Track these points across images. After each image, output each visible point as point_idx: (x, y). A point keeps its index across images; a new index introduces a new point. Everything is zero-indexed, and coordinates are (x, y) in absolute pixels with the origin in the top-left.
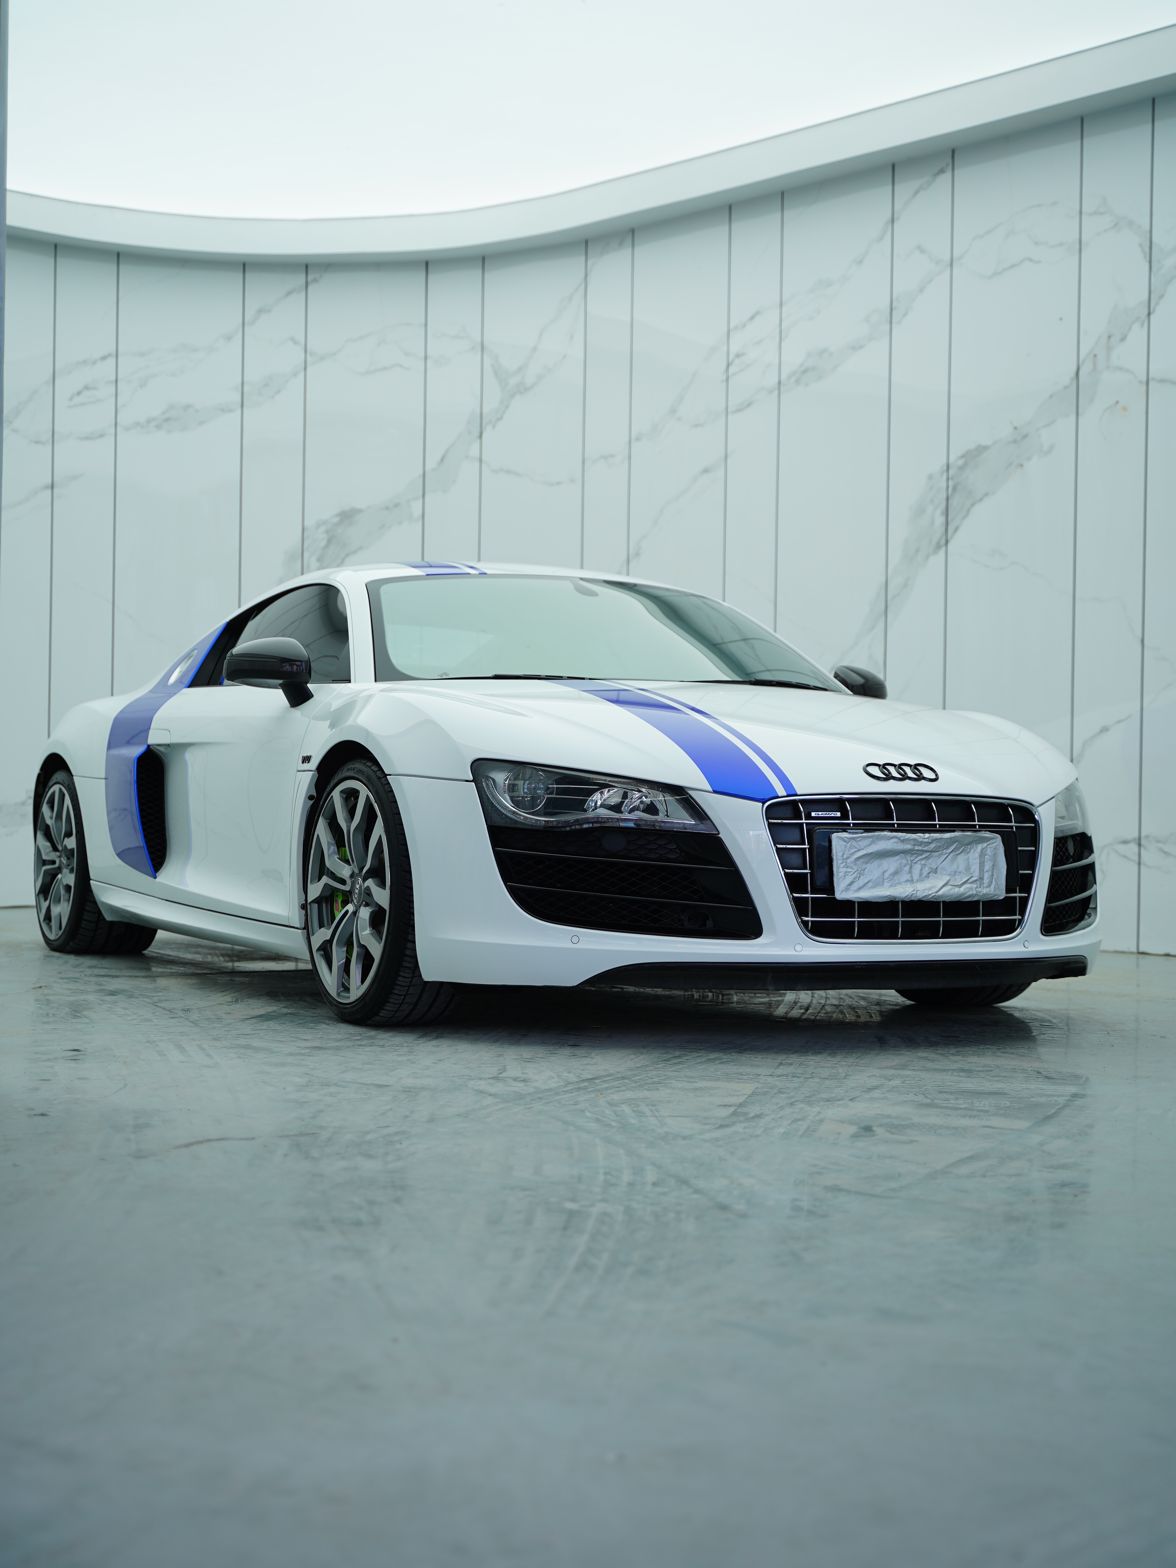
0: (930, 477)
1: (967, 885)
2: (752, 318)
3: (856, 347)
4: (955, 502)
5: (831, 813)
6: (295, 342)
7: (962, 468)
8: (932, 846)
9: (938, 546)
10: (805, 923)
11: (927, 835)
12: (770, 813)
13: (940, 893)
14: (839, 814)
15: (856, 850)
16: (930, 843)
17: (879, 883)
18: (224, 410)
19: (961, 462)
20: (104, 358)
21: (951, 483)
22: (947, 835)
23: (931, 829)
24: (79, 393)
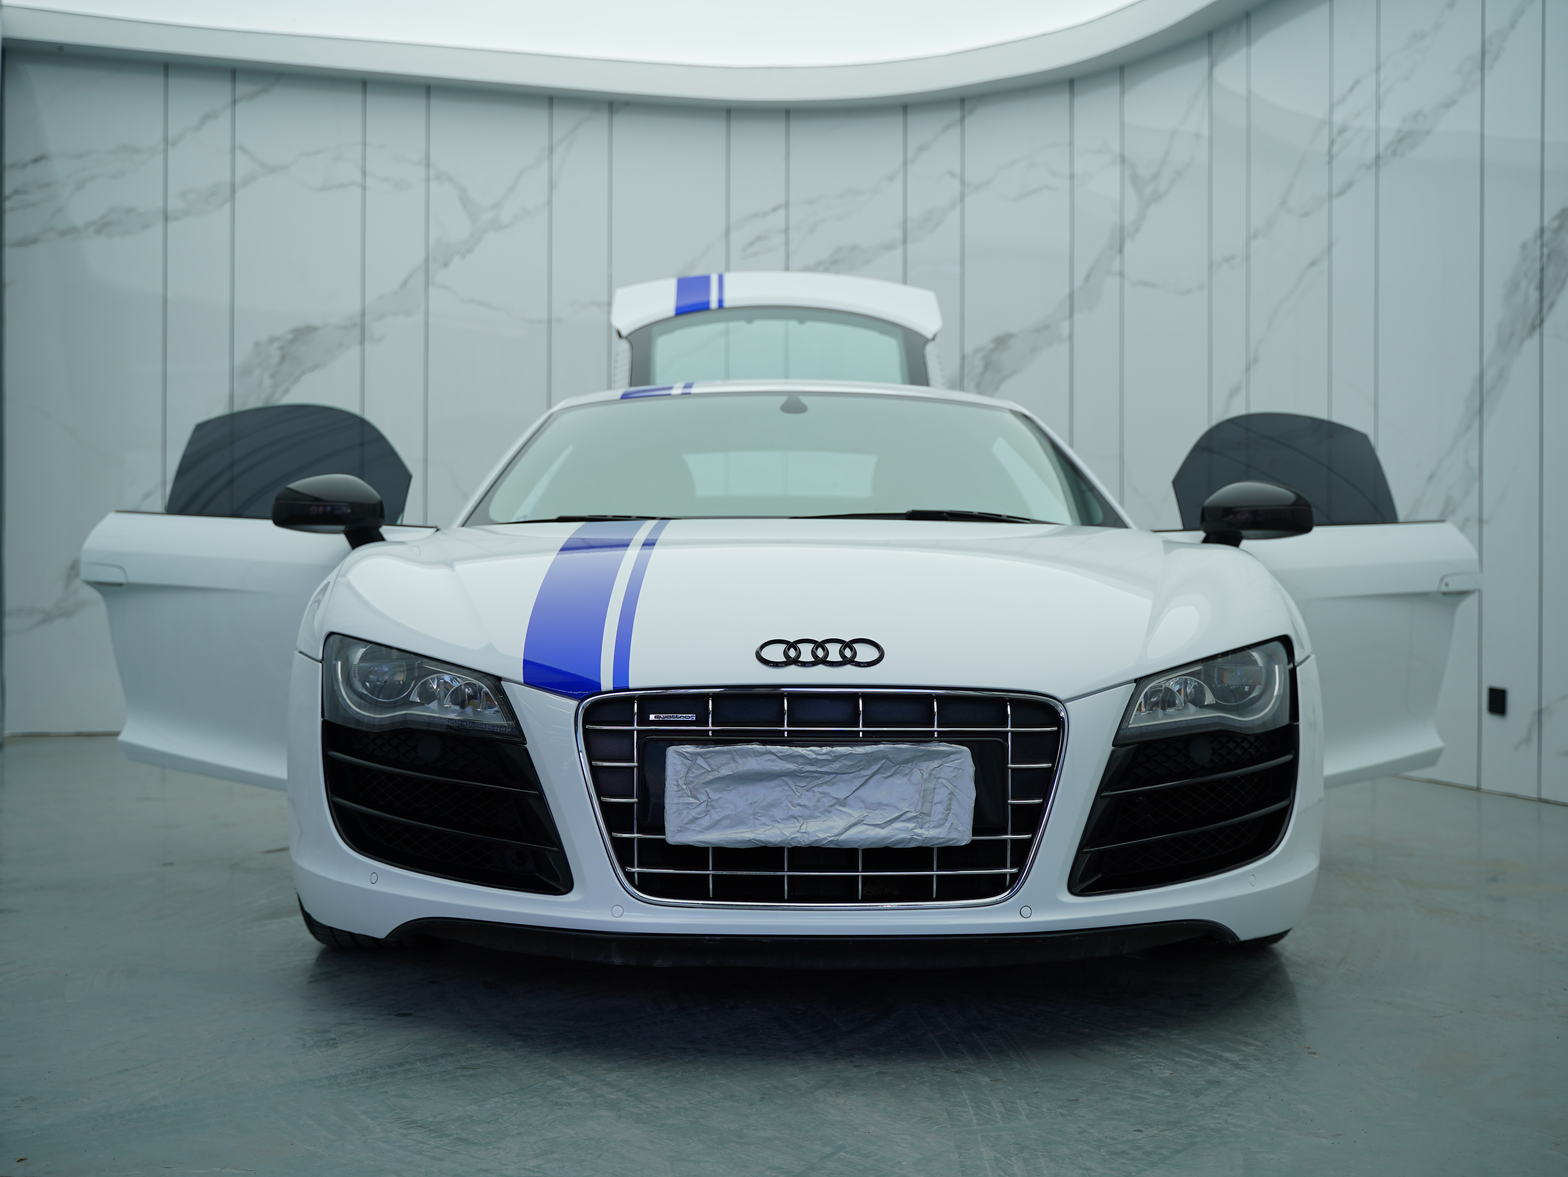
0: (1524, 246)
1: (898, 825)
2: (1352, 89)
3: (1448, 104)
4: (1549, 273)
5: (680, 715)
6: (952, 174)
7: (1557, 231)
8: (836, 766)
9: (1533, 328)
10: (630, 876)
11: (826, 749)
12: (591, 715)
13: (843, 837)
14: (692, 717)
15: (704, 771)
16: (832, 761)
17: (737, 821)
18: (888, 247)
19: (1555, 224)
20: (775, 209)
21: (1545, 250)
22: (869, 749)
23: (851, 739)
24: (751, 244)
